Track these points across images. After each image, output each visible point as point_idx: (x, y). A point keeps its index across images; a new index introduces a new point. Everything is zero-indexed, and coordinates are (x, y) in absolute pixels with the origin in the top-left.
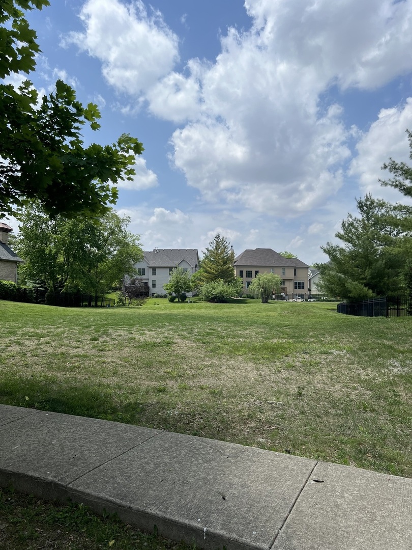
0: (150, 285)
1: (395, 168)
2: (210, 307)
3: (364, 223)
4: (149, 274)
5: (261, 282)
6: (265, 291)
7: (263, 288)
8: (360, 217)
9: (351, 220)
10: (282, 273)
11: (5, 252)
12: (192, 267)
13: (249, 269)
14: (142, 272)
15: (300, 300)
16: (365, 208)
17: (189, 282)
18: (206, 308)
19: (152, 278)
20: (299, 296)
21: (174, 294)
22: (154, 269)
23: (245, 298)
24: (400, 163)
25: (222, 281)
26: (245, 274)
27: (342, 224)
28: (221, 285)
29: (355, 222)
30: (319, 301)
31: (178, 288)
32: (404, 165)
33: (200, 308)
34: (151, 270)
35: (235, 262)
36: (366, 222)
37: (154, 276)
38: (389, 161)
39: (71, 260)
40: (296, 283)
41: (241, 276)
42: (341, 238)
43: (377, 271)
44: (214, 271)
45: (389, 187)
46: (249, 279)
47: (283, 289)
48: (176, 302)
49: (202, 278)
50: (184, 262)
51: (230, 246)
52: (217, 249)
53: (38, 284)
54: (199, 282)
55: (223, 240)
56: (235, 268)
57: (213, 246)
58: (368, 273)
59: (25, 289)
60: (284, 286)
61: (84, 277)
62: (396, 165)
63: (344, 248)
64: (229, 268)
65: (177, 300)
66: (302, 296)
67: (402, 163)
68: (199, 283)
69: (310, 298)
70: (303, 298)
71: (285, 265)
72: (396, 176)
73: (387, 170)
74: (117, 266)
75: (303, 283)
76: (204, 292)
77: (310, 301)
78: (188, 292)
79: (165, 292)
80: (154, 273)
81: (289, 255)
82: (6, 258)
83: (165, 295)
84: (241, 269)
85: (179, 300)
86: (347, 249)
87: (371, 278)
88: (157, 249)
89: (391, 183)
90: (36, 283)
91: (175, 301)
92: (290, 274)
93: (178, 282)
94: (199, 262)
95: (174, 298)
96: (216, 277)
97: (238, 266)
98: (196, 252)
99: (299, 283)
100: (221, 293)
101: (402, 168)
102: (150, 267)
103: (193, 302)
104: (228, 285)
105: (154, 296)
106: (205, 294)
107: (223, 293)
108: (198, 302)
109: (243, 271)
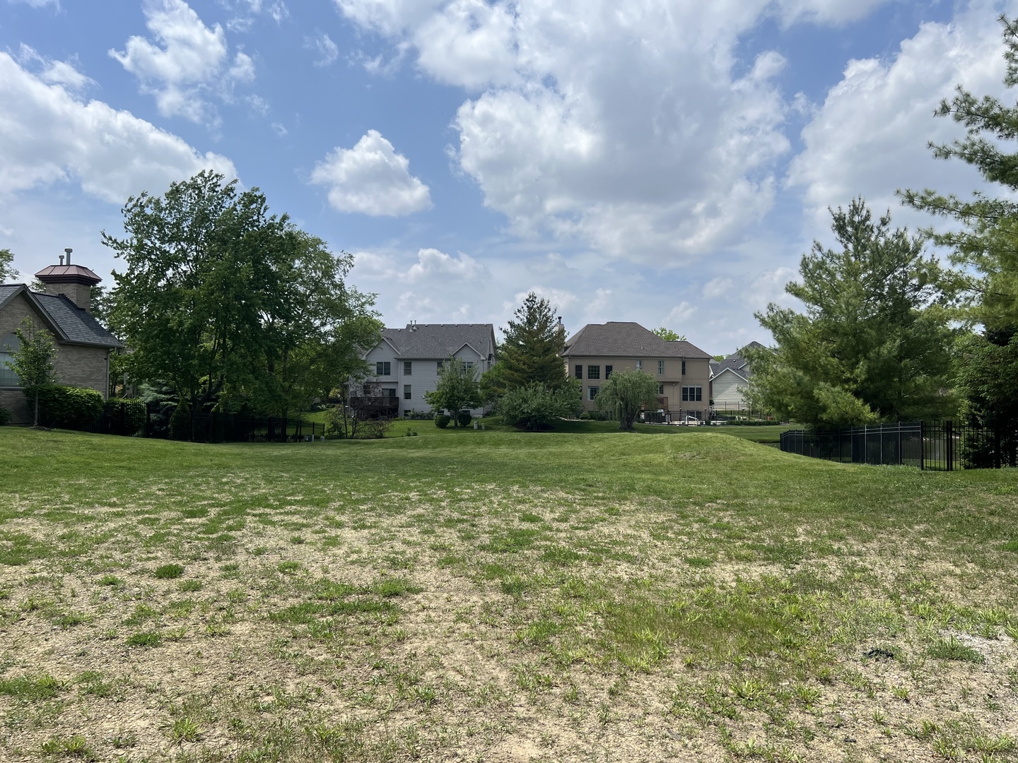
0: (400, 394)
1: (969, 113)
2: (519, 442)
3: (849, 263)
4: (397, 373)
5: (618, 387)
6: (626, 405)
7: (622, 399)
8: (839, 249)
9: (819, 255)
10: (658, 371)
11: (82, 326)
12: (482, 358)
13: (594, 363)
14: (384, 368)
15: (695, 423)
16: (849, 229)
17: (477, 388)
18: (511, 443)
19: (404, 380)
20: (691, 413)
21: (447, 413)
22: (408, 364)
23: (586, 418)
24: (981, 100)
25: (541, 387)
26: (585, 372)
27: (802, 264)
28: (540, 394)
29: (828, 261)
30: (731, 424)
31: (454, 400)
32: (993, 103)
33: (497, 444)
34: (402, 366)
35: (566, 348)
36: (853, 259)
37: (407, 377)
38: (957, 94)
39: (229, 343)
40: (685, 390)
41: (579, 375)
42: (797, 295)
43: (880, 365)
44: (525, 367)
45: (955, 160)
46: (594, 382)
47: (661, 401)
48: (451, 428)
49: (501, 380)
50: (466, 349)
51: (556, 316)
52: (530, 322)
53: (165, 393)
54: (495, 388)
55: (542, 305)
56: (566, 360)
57: (522, 317)
58: (861, 370)
59: (123, 404)
60: (662, 396)
61: (256, 379)
62: (972, 103)
63: (805, 315)
64: (555, 359)
65: (452, 423)
66: (698, 415)
67: (987, 99)
68: (495, 391)
69: (713, 418)
70: (699, 418)
71: (663, 355)
72: (971, 132)
73: (950, 117)
74: (327, 356)
75: (700, 390)
76: (505, 409)
77: (715, 425)
78: (474, 407)
79: (427, 408)
80: (408, 371)
81: (670, 334)
82: (83, 340)
83: (430, 414)
84: (579, 363)
85: (456, 424)
86: (811, 316)
87: (866, 380)
88: (413, 323)
89: (958, 149)
90: (160, 392)
91: (449, 425)
92: (673, 372)
93: (453, 388)
94: (496, 348)
95: (448, 419)
96: (530, 377)
97: (571, 357)
98: (489, 328)
99: (692, 390)
100: (538, 410)
101: (987, 110)
102: (399, 360)
103: (483, 428)
104: (554, 393)
105: (407, 415)
106: (508, 412)
107: (543, 409)
108: (494, 426)
109: (581, 366)
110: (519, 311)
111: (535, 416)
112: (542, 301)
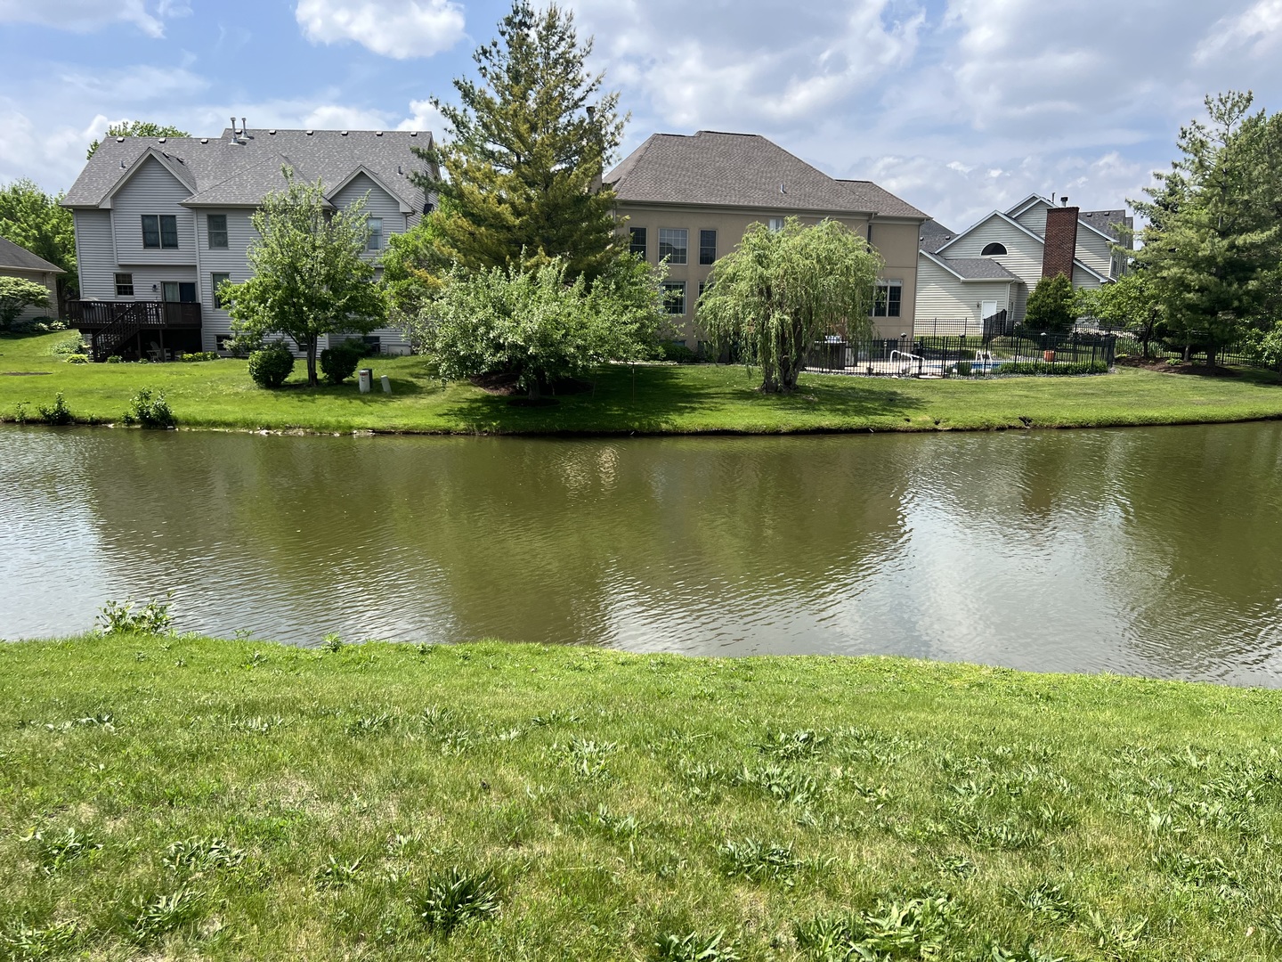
0: (204, 296)
4: (195, 243)
12: (403, 209)
13: (674, 223)
14: (163, 232)
19: (211, 260)
21: (287, 343)
22: (217, 220)
25: (551, 268)
26: (653, 244)
28: (546, 291)
34: (201, 227)
37: (219, 253)
44: (505, 210)
48: (298, 388)
49: (440, 249)
50: (360, 182)
55: (550, 27)
57: (494, 71)
65: (302, 372)
76: (444, 333)
80: (219, 238)
84: (637, 222)
85: (313, 375)
88: (239, 126)
91: (291, 378)
96: (520, 241)
97: (621, 205)
100: (544, 339)
102: (197, 209)
103: (386, 387)
104: (588, 289)
105: (221, 347)
106: (449, 346)
107: (558, 335)
108: (421, 382)
109: (644, 230)
110: (485, 52)
111: (534, 357)
112: (553, 15)
